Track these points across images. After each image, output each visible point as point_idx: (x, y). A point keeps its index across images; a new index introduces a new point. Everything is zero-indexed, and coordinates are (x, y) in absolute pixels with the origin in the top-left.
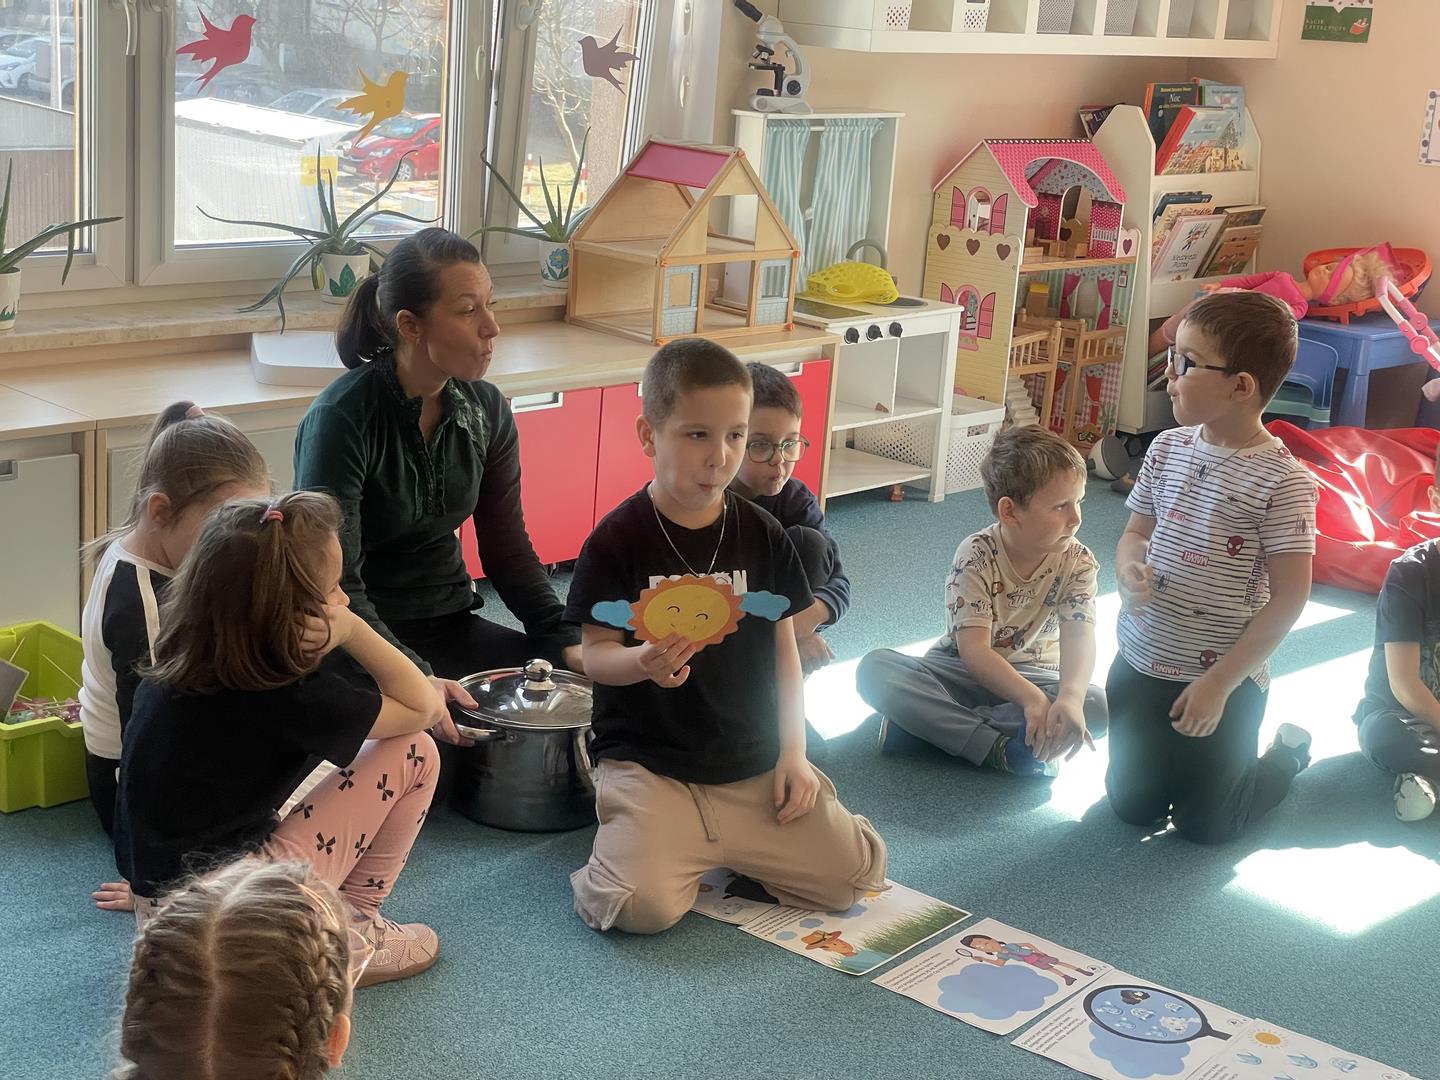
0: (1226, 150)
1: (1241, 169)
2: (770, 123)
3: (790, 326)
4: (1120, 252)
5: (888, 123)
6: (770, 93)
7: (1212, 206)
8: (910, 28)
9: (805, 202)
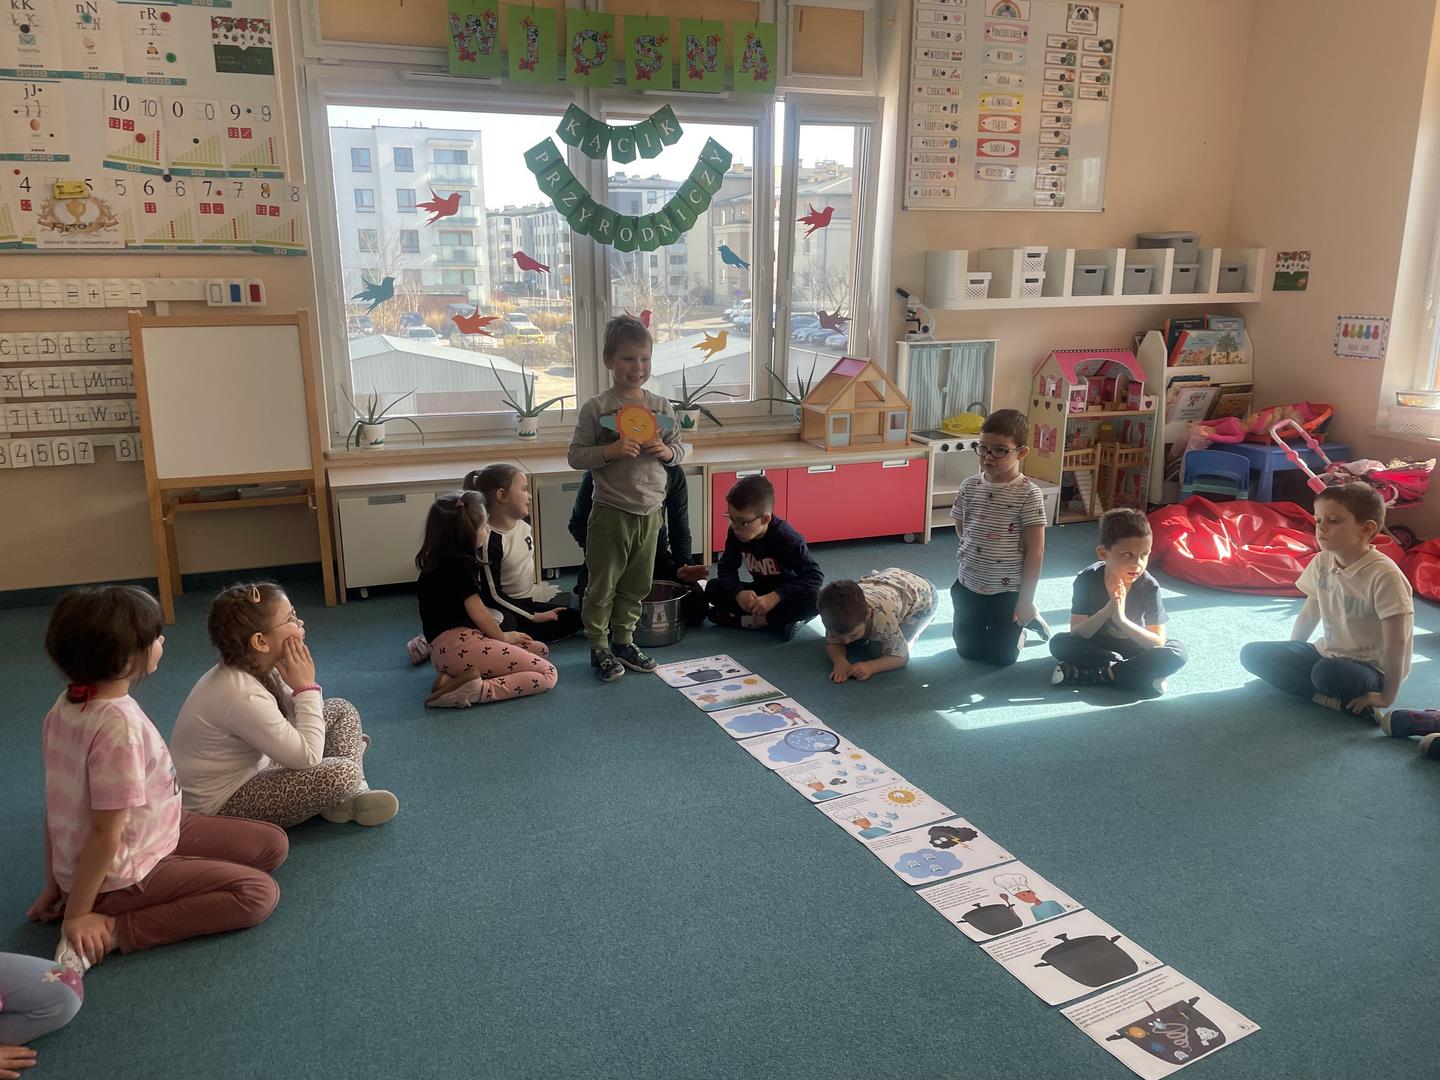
0: (1228, 353)
1: (1240, 362)
2: (912, 347)
3: (909, 442)
4: (1142, 407)
5: (992, 344)
6: (915, 332)
7: (1209, 383)
8: (988, 297)
9: (942, 384)
